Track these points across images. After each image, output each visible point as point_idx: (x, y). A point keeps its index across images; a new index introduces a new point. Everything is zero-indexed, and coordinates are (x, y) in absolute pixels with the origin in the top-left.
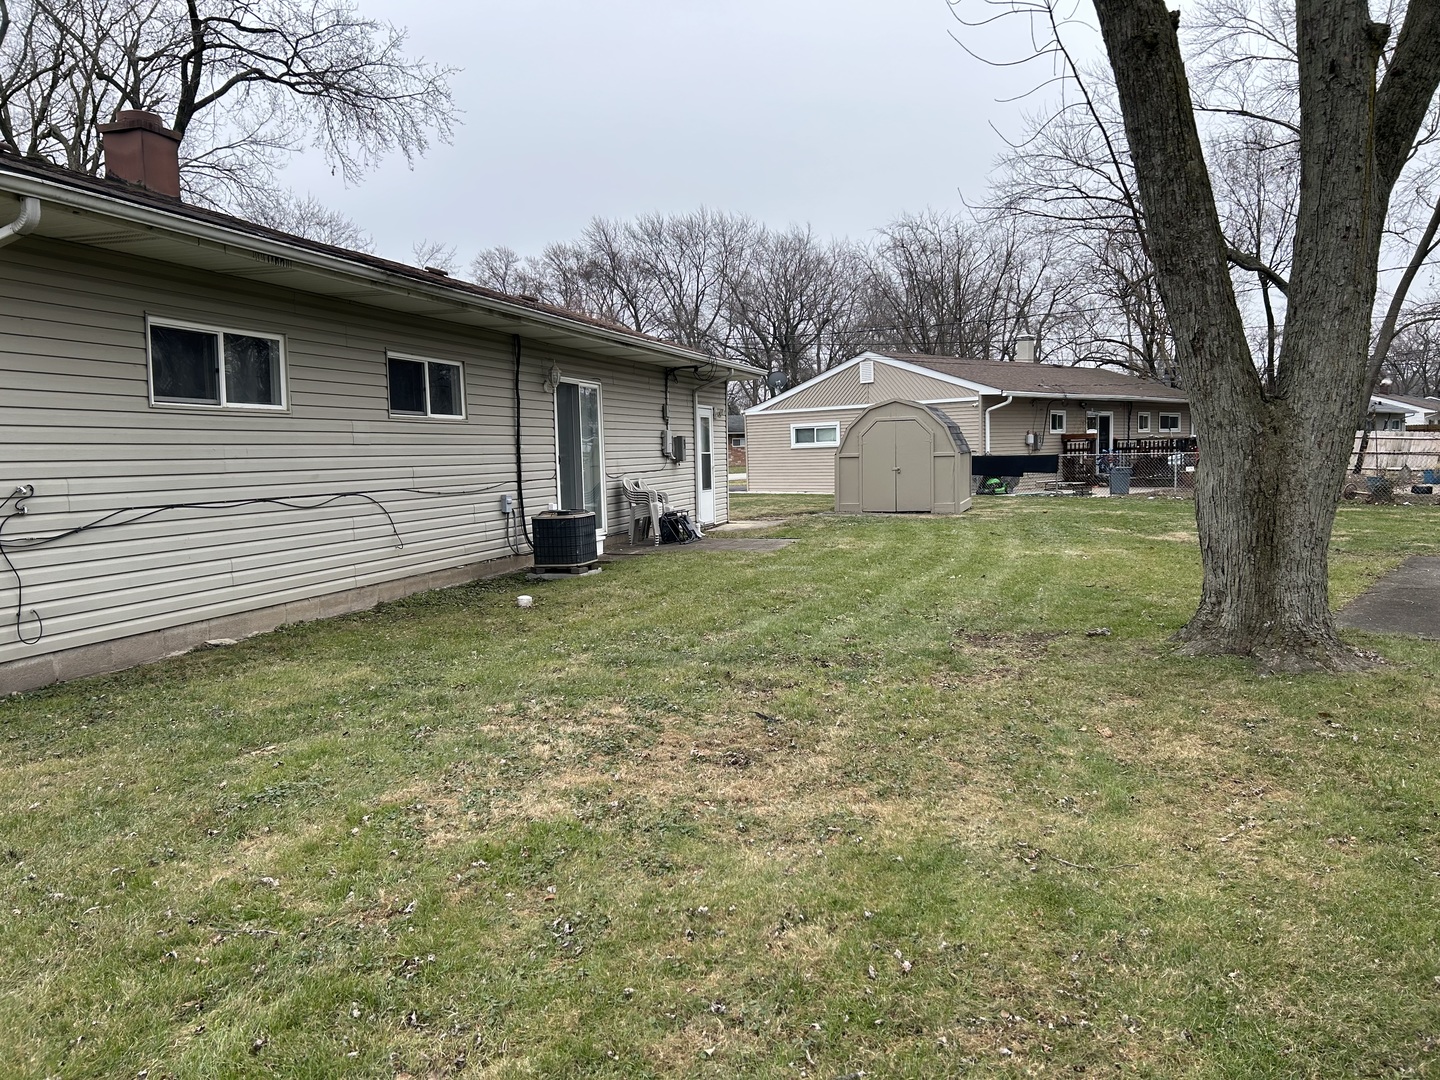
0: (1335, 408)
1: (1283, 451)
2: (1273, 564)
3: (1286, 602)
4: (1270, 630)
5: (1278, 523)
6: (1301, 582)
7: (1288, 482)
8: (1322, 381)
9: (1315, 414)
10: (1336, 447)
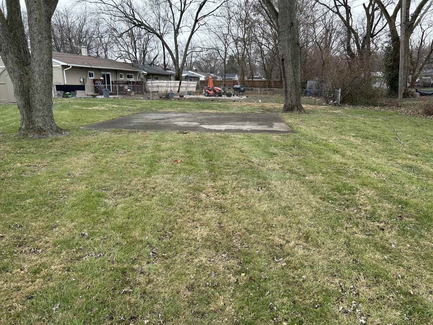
0: (42, 68)
1: (29, 80)
2: (31, 111)
3: (36, 120)
4: (32, 128)
5: (30, 99)
6: (40, 115)
7: (32, 88)
8: (37, 61)
9: (37, 70)
10: (45, 79)
